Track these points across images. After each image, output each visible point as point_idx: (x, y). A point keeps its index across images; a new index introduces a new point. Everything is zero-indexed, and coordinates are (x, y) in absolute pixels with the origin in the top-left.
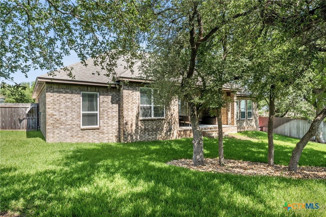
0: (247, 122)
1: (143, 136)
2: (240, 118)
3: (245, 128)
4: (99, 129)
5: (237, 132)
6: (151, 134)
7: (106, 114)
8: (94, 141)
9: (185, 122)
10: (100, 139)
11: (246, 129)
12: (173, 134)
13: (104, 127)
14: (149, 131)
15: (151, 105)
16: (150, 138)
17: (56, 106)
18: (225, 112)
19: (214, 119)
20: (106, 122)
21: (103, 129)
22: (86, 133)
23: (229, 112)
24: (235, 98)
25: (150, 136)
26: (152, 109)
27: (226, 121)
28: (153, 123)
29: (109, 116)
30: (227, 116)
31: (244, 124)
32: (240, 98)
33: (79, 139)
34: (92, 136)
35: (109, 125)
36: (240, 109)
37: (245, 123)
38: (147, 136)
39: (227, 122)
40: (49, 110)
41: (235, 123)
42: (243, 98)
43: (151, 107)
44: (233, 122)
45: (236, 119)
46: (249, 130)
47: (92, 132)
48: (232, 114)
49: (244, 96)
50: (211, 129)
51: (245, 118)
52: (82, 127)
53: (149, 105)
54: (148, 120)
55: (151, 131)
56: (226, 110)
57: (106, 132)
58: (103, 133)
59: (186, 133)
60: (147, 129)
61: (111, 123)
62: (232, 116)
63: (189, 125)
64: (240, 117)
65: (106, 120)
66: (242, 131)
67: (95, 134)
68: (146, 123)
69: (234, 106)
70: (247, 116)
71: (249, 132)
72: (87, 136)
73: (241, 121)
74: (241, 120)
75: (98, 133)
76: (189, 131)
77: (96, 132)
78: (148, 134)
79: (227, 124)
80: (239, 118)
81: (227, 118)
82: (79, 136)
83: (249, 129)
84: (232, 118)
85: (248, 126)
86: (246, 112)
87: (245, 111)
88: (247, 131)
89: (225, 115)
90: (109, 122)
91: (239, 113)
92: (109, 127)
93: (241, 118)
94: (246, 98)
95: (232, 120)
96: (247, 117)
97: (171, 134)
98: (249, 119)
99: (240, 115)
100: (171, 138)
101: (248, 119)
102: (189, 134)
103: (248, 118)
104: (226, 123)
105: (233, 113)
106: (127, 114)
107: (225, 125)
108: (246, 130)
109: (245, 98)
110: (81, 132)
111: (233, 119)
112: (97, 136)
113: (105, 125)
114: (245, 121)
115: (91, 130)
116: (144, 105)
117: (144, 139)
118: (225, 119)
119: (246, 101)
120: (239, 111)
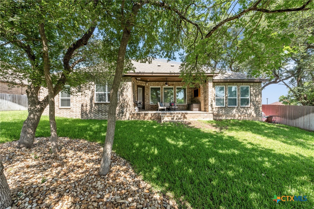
0: (238, 109)
1: (97, 116)
2: (227, 105)
4: (70, 109)
5: (212, 119)
6: (104, 114)
7: (75, 99)
8: (67, 116)
10: (71, 115)
11: (237, 117)
12: (125, 115)
13: (74, 107)
14: (102, 112)
15: (106, 93)
16: (103, 118)
17: (45, 94)
19: (192, 105)
20: (75, 104)
21: (73, 109)
22: (62, 111)
24: (210, 84)
25: (103, 116)
26: (107, 95)
28: (106, 106)
29: (77, 100)
30: (204, 103)
31: (234, 112)
32: (227, 84)
33: (57, 114)
34: (66, 113)
35: (77, 106)
36: (227, 96)
37: (235, 110)
38: (101, 116)
39: (205, 108)
40: (42, 96)
41: (209, 110)
42: (231, 84)
43: (105, 94)
44: (208, 108)
46: (242, 119)
47: (66, 110)
48: (207, 101)
51: (235, 105)
52: (60, 107)
53: (103, 93)
54: (102, 104)
55: (104, 112)
56: (203, 97)
57: (75, 111)
58: (73, 112)
59: (140, 116)
60: (101, 110)
61: (78, 105)
62: (207, 103)
65: (75, 103)
66: (229, 119)
67: (68, 112)
68: (100, 106)
70: (240, 103)
72: (62, 113)
75: (69, 111)
76: (143, 115)
77: (68, 111)
78: (102, 115)
79: (205, 111)
81: (205, 105)
82: (58, 112)
83: (242, 117)
85: (241, 114)
86: (238, 99)
88: (238, 119)
89: (203, 101)
90: (77, 104)
91: (226, 100)
92: (77, 108)
93: (229, 105)
94: (238, 83)
97: (123, 115)
98: (243, 106)
99: (227, 102)
100: (124, 119)
101: (241, 107)
102: (144, 117)
103: (241, 105)
104: (203, 109)
105: (208, 99)
106: (84, 99)
110: (59, 110)
111: (208, 106)
112: (69, 113)
113: (74, 106)
114: (236, 108)
115: (65, 109)
116: (99, 93)
117: (98, 118)
118: (203, 106)
119: (238, 87)
120: (225, 98)
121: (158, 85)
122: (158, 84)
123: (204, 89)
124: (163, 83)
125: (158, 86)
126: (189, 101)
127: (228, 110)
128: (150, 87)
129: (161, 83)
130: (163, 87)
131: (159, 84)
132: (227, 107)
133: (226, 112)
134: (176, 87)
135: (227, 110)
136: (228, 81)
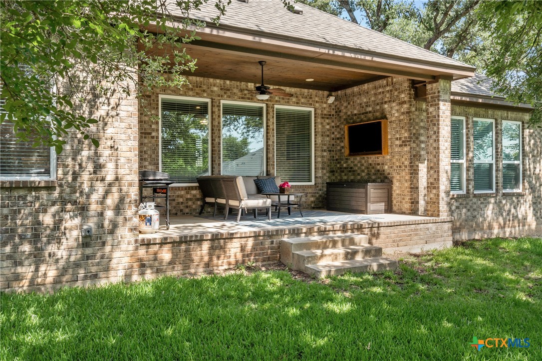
0: (498, 204)
2: (471, 187)
3: (490, 227)
5: (449, 244)
9: (227, 202)
11: (496, 231)
12: (104, 256)
18: (407, 163)
19: (362, 190)
23: (420, 165)
24: (445, 108)
27: (407, 198)
30: (412, 181)
31: (489, 212)
32: (472, 110)
36: (471, 155)
37: (491, 206)
39: (415, 202)
41: (443, 207)
42: (482, 111)
44: (433, 203)
45: (448, 193)
46: (507, 235)
48: (432, 172)
49: (487, 101)
50: (322, 232)
51: (491, 188)
56: (407, 156)
59: (187, 251)
62: (431, 180)
63: (237, 215)
64: (472, 183)
66: (477, 237)
69: (438, 137)
70: (501, 180)
71: (504, 245)
73: (475, 200)
74: (475, 196)
76: (206, 246)
79: (414, 212)
80: (468, 190)
81: (414, 189)
83: (508, 230)
84: (433, 185)
85: (505, 220)
86: (497, 167)
87: (494, 162)
88: (498, 238)
89: (405, 174)
91: (468, 170)
93: (476, 188)
94: (499, 113)
95: (432, 196)
96: (500, 185)
97: (90, 258)
98: (508, 191)
99: (472, 177)
100: (94, 278)
101: (504, 194)
102: (206, 259)
103: (505, 188)
104: (407, 206)
105: (434, 168)
107: (403, 213)
108: (494, 237)
109: (490, 112)
111: (434, 191)
114: (492, 200)
118: (406, 192)
119: (496, 124)
120: (467, 160)
121: (197, 90)
122: (198, 85)
123: (411, 124)
124: (222, 82)
125: (198, 95)
126: (323, 169)
127: (475, 207)
128: (161, 97)
129: (211, 80)
130: (222, 102)
131: (205, 87)
132: (471, 196)
133: (469, 213)
134: (276, 106)
135: (471, 207)
136: (480, 101)
